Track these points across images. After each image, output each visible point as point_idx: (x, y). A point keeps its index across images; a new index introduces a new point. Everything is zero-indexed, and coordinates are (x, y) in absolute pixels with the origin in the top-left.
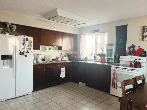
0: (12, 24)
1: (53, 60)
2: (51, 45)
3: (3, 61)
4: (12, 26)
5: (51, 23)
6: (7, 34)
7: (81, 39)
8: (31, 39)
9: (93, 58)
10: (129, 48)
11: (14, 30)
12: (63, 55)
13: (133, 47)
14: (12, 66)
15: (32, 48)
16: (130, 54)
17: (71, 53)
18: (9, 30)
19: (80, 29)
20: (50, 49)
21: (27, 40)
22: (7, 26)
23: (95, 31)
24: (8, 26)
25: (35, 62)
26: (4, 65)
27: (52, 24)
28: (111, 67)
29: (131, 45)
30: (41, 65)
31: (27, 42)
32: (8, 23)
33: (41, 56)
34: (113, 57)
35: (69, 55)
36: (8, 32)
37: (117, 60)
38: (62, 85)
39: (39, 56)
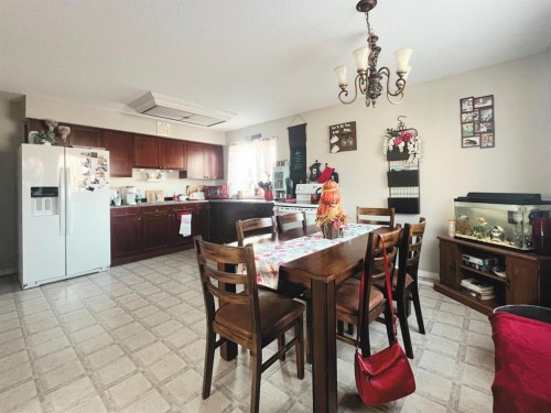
0: (60, 124)
1: (166, 199)
2: (159, 168)
3: (35, 200)
4: (60, 128)
5: (157, 121)
6: (48, 144)
7: (230, 154)
8: (104, 154)
9: (253, 193)
10: (311, 168)
11: (64, 137)
12: (190, 189)
13: (317, 165)
14: (57, 211)
15: (107, 174)
16: (313, 179)
17: (213, 184)
18: (52, 136)
19: (229, 134)
20: (159, 177)
21: (94, 155)
22: (48, 128)
23: (254, 137)
24: (52, 128)
25: (118, 204)
26: (39, 208)
27: (159, 123)
28: (273, 205)
29: (314, 162)
30: (132, 209)
31: (94, 160)
32: (51, 122)
33: (134, 190)
34: (285, 188)
35: (205, 190)
36: (50, 140)
37: (292, 194)
38: (184, 253)
39: (130, 190)
